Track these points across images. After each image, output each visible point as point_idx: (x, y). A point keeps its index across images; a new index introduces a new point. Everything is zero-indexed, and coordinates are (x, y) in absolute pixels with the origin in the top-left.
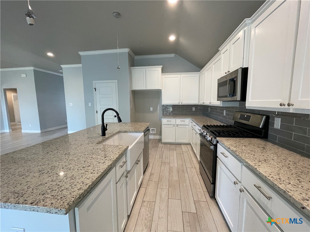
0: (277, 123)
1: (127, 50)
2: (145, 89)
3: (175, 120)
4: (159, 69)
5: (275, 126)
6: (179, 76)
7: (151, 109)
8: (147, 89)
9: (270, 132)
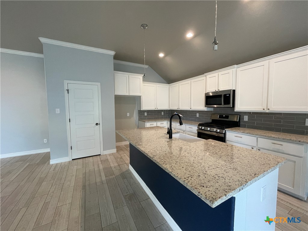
0: (246, 118)
1: (113, 53)
2: (128, 94)
3: (156, 123)
4: (141, 77)
5: (245, 120)
6: (155, 85)
7: (128, 114)
8: (130, 95)
9: (241, 123)
